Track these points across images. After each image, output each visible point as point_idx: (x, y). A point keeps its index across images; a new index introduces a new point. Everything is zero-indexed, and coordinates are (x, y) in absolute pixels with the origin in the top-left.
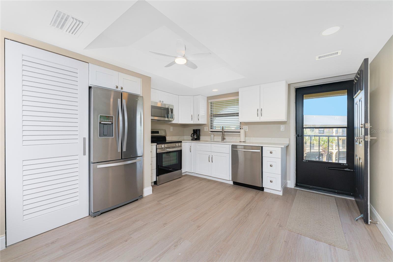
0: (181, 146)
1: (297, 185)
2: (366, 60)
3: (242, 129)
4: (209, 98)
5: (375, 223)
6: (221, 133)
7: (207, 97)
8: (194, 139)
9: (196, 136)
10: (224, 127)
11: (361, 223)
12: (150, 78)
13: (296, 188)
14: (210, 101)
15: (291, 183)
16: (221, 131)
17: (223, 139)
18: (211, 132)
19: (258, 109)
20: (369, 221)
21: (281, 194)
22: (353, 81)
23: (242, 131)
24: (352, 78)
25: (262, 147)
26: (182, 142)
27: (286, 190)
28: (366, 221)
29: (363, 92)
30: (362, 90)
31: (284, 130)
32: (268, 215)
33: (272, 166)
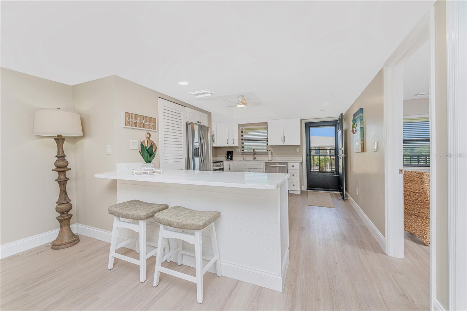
0: (223, 165)
1: (307, 189)
2: (342, 114)
3: (270, 150)
4: (240, 125)
5: (347, 200)
6: (253, 154)
7: (239, 125)
8: (230, 159)
9: (230, 157)
10: (255, 149)
11: (342, 200)
12: (211, 113)
13: (307, 190)
14: (241, 128)
15: (304, 188)
16: (252, 152)
17: (254, 158)
18: (242, 153)
19: (282, 137)
20: (345, 198)
21: (299, 193)
22: (337, 121)
23: (270, 152)
24: (337, 119)
25: (287, 163)
26: (224, 161)
27: (302, 192)
28: (343, 199)
29: (341, 130)
30: (340, 129)
31: (299, 151)
32: (296, 202)
33: (294, 175)
